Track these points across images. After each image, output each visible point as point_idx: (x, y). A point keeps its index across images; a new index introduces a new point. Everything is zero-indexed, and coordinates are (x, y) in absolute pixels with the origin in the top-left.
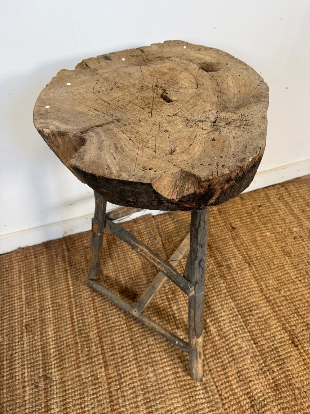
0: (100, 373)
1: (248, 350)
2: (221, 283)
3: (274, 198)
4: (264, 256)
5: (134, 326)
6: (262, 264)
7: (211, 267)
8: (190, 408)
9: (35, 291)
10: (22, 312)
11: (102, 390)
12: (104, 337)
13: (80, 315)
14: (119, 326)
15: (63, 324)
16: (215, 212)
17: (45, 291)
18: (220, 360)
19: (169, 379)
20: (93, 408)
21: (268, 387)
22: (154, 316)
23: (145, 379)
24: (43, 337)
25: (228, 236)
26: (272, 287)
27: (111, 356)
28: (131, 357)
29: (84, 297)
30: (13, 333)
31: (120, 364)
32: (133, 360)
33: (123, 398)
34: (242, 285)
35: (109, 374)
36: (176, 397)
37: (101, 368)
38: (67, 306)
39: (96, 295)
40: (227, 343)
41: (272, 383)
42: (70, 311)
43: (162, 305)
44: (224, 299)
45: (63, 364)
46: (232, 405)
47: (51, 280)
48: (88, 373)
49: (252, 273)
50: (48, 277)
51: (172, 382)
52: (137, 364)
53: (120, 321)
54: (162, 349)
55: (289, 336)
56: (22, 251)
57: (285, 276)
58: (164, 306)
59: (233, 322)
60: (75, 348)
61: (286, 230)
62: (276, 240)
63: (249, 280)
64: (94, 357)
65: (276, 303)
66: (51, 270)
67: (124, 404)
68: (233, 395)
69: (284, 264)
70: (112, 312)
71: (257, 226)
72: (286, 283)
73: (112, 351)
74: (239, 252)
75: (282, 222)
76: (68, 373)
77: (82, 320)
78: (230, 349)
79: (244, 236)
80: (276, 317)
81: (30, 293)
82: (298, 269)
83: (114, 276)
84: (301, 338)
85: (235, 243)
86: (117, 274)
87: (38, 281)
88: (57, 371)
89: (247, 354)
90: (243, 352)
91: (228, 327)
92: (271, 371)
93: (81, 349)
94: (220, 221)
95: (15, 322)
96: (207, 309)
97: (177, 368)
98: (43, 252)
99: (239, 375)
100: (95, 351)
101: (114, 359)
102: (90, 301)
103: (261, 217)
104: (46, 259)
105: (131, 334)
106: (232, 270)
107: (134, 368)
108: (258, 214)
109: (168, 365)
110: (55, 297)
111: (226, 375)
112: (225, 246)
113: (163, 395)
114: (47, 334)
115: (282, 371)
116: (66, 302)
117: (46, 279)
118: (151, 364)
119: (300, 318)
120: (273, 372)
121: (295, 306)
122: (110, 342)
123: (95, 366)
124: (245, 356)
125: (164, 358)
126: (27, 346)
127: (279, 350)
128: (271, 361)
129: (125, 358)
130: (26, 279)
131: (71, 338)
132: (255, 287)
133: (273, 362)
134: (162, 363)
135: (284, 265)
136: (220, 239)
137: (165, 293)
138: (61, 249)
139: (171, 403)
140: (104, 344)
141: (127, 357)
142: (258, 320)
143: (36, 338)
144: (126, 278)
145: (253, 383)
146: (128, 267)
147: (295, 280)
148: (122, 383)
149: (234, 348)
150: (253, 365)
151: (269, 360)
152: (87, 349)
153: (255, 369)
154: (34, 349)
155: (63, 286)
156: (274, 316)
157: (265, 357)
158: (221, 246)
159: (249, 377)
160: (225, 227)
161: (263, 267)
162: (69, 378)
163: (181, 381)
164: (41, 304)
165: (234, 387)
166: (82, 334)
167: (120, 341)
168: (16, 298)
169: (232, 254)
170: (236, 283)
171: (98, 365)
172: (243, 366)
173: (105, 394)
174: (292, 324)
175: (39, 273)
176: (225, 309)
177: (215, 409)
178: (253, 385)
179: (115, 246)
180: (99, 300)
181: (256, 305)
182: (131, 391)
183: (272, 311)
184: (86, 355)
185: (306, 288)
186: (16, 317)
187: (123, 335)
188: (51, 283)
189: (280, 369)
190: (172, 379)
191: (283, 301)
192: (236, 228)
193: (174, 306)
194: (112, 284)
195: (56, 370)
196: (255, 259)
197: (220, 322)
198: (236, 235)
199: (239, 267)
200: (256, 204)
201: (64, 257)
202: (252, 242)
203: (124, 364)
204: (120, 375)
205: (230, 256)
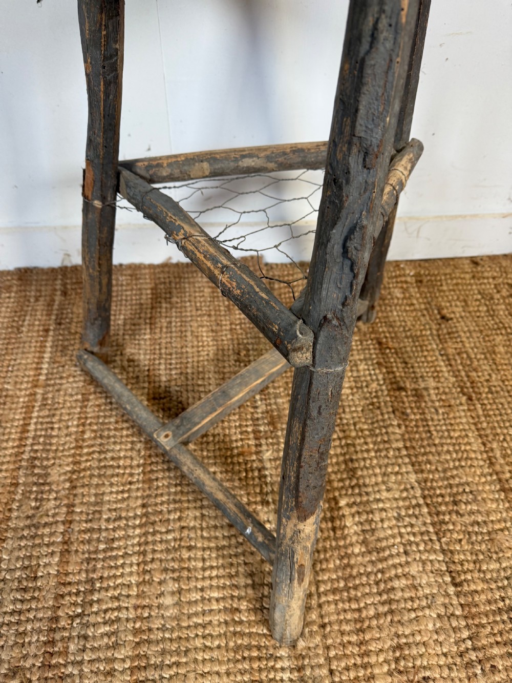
0: (46, 565)
1: (433, 595)
2: (392, 425)
5: (160, 475)
6: (502, 404)
7: (374, 385)
11: (37, 610)
12: (83, 486)
13: (45, 426)
14: (125, 468)
16: (409, 279)
18: (354, 606)
19: (210, 623)
22: (215, 464)
23: (150, 607)
25: (429, 333)
27: (85, 532)
28: (133, 545)
29: (66, 390)
31: (101, 556)
32: (134, 553)
33: (82, 643)
34: (444, 441)
36: (218, 673)
37: (53, 553)
38: (24, 402)
39: (95, 393)
40: (380, 566)
42: (25, 413)
43: (239, 444)
44: (394, 461)
47: (8, 344)
48: (18, 558)
49: (473, 418)
50: (3, 336)
51: (216, 631)
52: (142, 566)
53: (132, 459)
54: (212, 545)
58: (242, 446)
59: (407, 519)
60: (7, 495)
63: (464, 433)
64: (46, 525)
66: (14, 324)
67: (79, 659)
70: (118, 434)
73: (91, 521)
74: (449, 368)
77: (46, 436)
78: (385, 582)
79: (468, 338)
83: (147, 362)
85: (443, 349)
86: (154, 359)
89: (429, 607)
90: (419, 598)
91: (391, 528)
92: (488, 666)
93: (19, 501)
94: (417, 299)
96: (345, 476)
97: (240, 598)
98: (10, 286)
99: (398, 654)
100: (50, 513)
101: (89, 542)
102: (76, 401)
104: (13, 303)
105: (148, 492)
106: (425, 402)
107: (131, 573)
109: (218, 587)
111: (364, 648)
112: (417, 351)
113: (184, 660)
116: (23, 393)
118: (176, 575)
122: (93, 499)
123: (39, 545)
124: (422, 608)
125: (212, 567)
128: (492, 640)
129: (115, 545)
131: (7, 470)
132: (475, 452)
133: (498, 643)
134: (204, 578)
136: (409, 334)
137: (252, 419)
138: (49, 288)
140: (77, 501)
141: (121, 543)
142: (470, 529)
144: (173, 372)
146: (184, 350)
148: (91, 603)
149: (396, 584)
150: (441, 639)
151: (487, 636)
152: (33, 504)
153: (445, 650)
155: (29, 360)
157: (476, 625)
158: (409, 349)
159: (425, 668)
160: (425, 312)
161: (503, 412)
163: (242, 635)
166: (34, 467)
167: (117, 501)
169: (433, 369)
170: (429, 431)
171: (48, 545)
172: (413, 635)
173: (41, 620)
176: (390, 485)
179: (168, 306)
180: (97, 403)
181: (471, 492)
182: (107, 628)
184: (28, 517)
187: (129, 491)
188: (6, 349)
190: (220, 623)
192: (451, 319)
193: (267, 451)
194: (138, 377)
196: (487, 390)
197: (372, 512)
198: (449, 333)
199: (443, 400)
200: (506, 281)
201: (50, 304)
202: (484, 354)
203: (110, 558)
204: (91, 581)
205: (427, 372)
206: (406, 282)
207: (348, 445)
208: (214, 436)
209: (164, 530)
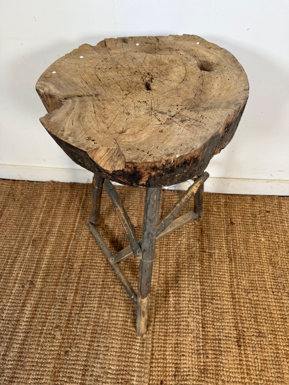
0: (70, 296)
1: (194, 330)
2: (196, 266)
3: (286, 209)
4: (249, 258)
5: (110, 271)
6: (243, 264)
7: (194, 249)
8: (123, 352)
9: (50, 217)
10: (34, 229)
11: (66, 309)
12: (84, 271)
13: (74, 247)
14: (99, 267)
15: (59, 250)
16: (222, 203)
17: (57, 220)
18: (166, 328)
19: (118, 324)
20: (53, 319)
21: (196, 367)
22: (129, 270)
23: (100, 315)
24: (41, 253)
25: (223, 229)
26: (243, 288)
27: (83, 287)
28: (97, 294)
29: (83, 234)
30: (23, 242)
31: (87, 296)
32: (97, 297)
33: (78, 322)
34: (215, 275)
35: (76, 300)
36: (117, 339)
37: (72, 292)
38: (68, 237)
39: (92, 237)
40: (178, 316)
41: (202, 366)
42: (68, 241)
44: (194, 280)
45: (47, 278)
46: (159, 367)
47: (65, 213)
48: (61, 292)
49: (230, 268)
50: (63, 210)
51: (119, 327)
52: (99, 302)
53: (101, 264)
54: (123, 299)
55: (237, 334)
56: (53, 184)
57: (260, 282)
59: (192, 302)
60: (59, 270)
61: (283, 242)
62: (268, 247)
63: (224, 273)
64: (71, 283)
65: (239, 302)
66: (67, 206)
67: (76, 326)
68: (163, 359)
69: (265, 271)
70: (98, 254)
71: (255, 229)
72: (259, 289)
73: (85, 284)
74: (227, 246)
75: (282, 234)
76: (48, 286)
77: (74, 251)
78: (178, 322)
79: (239, 233)
80: (233, 314)
81: (46, 217)
82: (277, 281)
83: (111, 227)
84: (247, 341)
85: (227, 237)
86: (114, 226)
87: (55, 211)
88: (41, 282)
89: (191, 333)
90: (188, 330)
91: (186, 304)
92: (206, 356)
93: (63, 273)
94: (223, 213)
95: (27, 235)
96: (174, 282)
97: (128, 318)
98: (67, 190)
99: (176, 346)
100: (73, 279)
101: (84, 290)
102: (86, 239)
103: (264, 222)
104: (68, 196)
105: (105, 277)
106: (212, 258)
107: (95, 303)
108: (262, 219)
109: (122, 313)
110: (62, 227)
111: (165, 341)
112: (216, 237)
113: (108, 333)
114: (45, 252)
115: (215, 360)
116: (68, 234)
117: (62, 211)
118: (109, 306)
119: (256, 324)
120: (207, 357)
121: (256, 311)
122: (87, 276)
123: (68, 289)
124: (189, 333)
125: (121, 306)
126: (29, 255)
127: (222, 342)
128: (210, 348)
129: (92, 293)
130: (48, 206)
131: (60, 262)
132: (226, 281)
133: (212, 350)
134: (118, 309)
135: (264, 273)
136: (215, 228)
138: (81, 192)
139: (111, 342)
140: (82, 276)
141: (94, 293)
142: (215, 310)
143: (36, 252)
144: (120, 232)
145: (185, 358)
147: (269, 290)
148: (82, 310)
149: (182, 323)
150: (192, 344)
151: (208, 347)
152: (68, 275)
153: (192, 348)
154: (32, 259)
155: (71, 221)
156: (232, 312)
157: (206, 343)
158: (213, 235)
159: (184, 352)
160: (224, 219)
161: (243, 267)
162: (47, 290)
163: (127, 329)
164: (50, 228)
165: (167, 353)
166: (69, 262)
167: (94, 278)
168: (35, 218)
169: (220, 245)
170: (210, 270)
172: (183, 341)
173: (66, 313)
174: (245, 326)
175: (59, 205)
176: (190, 289)
177: (143, 362)
178: (184, 360)
180: (92, 241)
181: (219, 296)
182: (86, 319)
183: (232, 307)
184: (66, 279)
185: (276, 301)
186: (30, 232)
187: (99, 275)
189: (215, 358)
190: (121, 325)
191: (247, 303)
192: (235, 224)
194: (108, 233)
195: (41, 280)
196: (239, 257)
197: (180, 297)
198: (232, 230)
199: (220, 259)
200: (265, 209)
201: (81, 199)
202: (244, 241)
203: (90, 297)
204: (83, 304)
205: (217, 246)
206: (220, 205)
207: (178, 271)
208: (130, 260)
209: (108, 291)
